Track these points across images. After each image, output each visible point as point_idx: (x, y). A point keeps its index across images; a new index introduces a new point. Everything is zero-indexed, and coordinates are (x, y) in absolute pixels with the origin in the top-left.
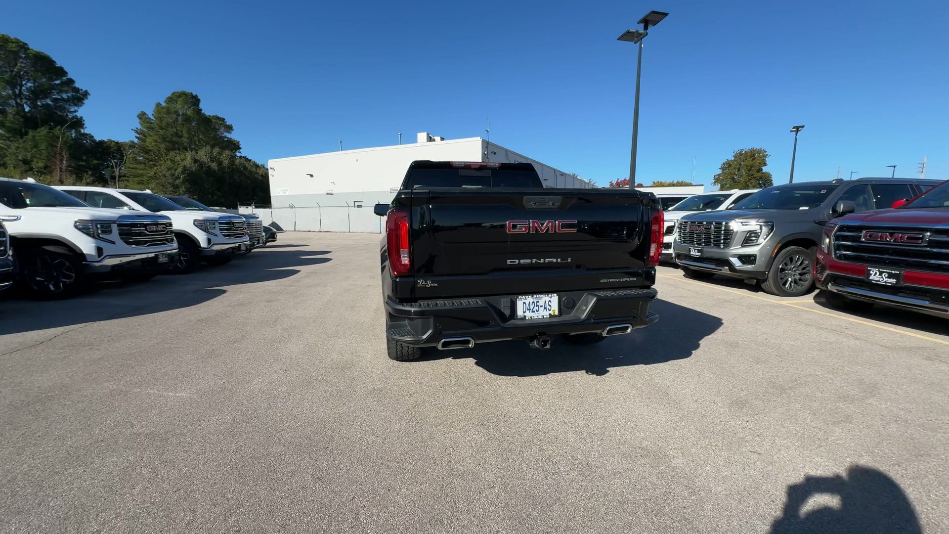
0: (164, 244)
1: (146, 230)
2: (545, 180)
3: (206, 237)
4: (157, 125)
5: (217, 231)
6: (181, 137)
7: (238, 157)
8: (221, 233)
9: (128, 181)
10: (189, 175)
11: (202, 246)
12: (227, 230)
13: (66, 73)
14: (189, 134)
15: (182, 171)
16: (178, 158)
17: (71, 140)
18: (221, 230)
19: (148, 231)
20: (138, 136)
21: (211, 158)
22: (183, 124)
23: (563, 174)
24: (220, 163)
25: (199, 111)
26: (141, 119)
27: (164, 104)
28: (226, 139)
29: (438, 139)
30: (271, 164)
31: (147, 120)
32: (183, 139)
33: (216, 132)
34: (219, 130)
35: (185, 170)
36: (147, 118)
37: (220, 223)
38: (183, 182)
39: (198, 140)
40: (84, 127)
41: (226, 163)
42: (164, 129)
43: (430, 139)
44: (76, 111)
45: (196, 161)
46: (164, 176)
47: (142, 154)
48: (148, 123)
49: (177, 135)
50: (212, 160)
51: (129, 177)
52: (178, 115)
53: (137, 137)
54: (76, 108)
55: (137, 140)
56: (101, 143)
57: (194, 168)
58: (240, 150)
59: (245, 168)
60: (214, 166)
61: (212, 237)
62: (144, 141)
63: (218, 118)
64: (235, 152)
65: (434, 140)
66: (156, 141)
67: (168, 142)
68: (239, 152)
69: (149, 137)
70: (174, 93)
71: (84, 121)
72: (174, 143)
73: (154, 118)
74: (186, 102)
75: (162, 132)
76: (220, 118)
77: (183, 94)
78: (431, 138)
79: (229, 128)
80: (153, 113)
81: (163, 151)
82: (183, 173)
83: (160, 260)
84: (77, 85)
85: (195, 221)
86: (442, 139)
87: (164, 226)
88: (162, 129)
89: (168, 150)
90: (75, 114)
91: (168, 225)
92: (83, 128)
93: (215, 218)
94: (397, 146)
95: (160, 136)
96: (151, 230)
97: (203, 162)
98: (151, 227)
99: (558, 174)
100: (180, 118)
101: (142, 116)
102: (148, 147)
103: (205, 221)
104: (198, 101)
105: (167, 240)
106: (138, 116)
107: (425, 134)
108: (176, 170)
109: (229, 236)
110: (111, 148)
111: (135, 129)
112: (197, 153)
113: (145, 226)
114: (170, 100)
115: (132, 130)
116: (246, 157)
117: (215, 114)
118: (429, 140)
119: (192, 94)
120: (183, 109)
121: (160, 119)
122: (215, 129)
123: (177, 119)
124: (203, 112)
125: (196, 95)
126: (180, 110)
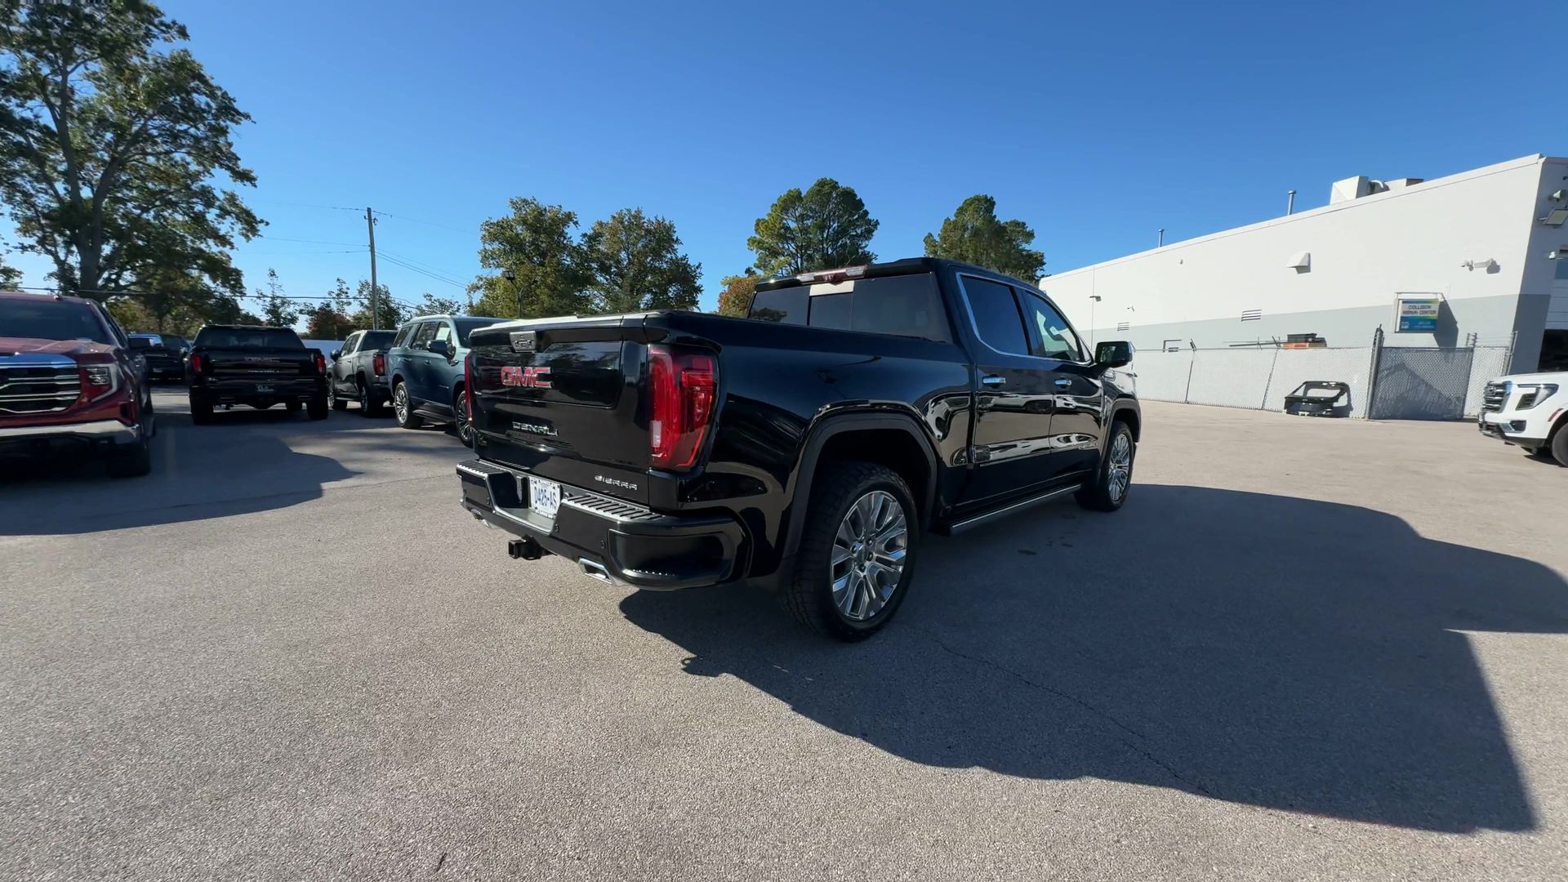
22: (969, 241)
25: (991, 220)
26: (926, 243)
27: (953, 218)
28: (1025, 253)
31: (933, 243)
33: (1011, 244)
34: (1017, 240)
44: (866, 247)
48: (933, 246)
52: (966, 230)
54: (867, 242)
58: (1044, 267)
63: (1017, 224)
64: (1036, 270)
68: (1041, 270)
70: (966, 201)
73: (940, 238)
74: (978, 210)
76: (1019, 223)
77: (977, 199)
79: (1030, 236)
80: (940, 233)
84: (870, 217)
86: (1410, 182)
100: (967, 234)
101: (929, 239)
104: (993, 204)
114: (961, 211)
117: (1013, 219)
119: (986, 197)
120: (974, 221)
121: (944, 239)
122: (1010, 241)
123: (963, 235)
124: (996, 220)
125: (992, 198)
126: (969, 223)
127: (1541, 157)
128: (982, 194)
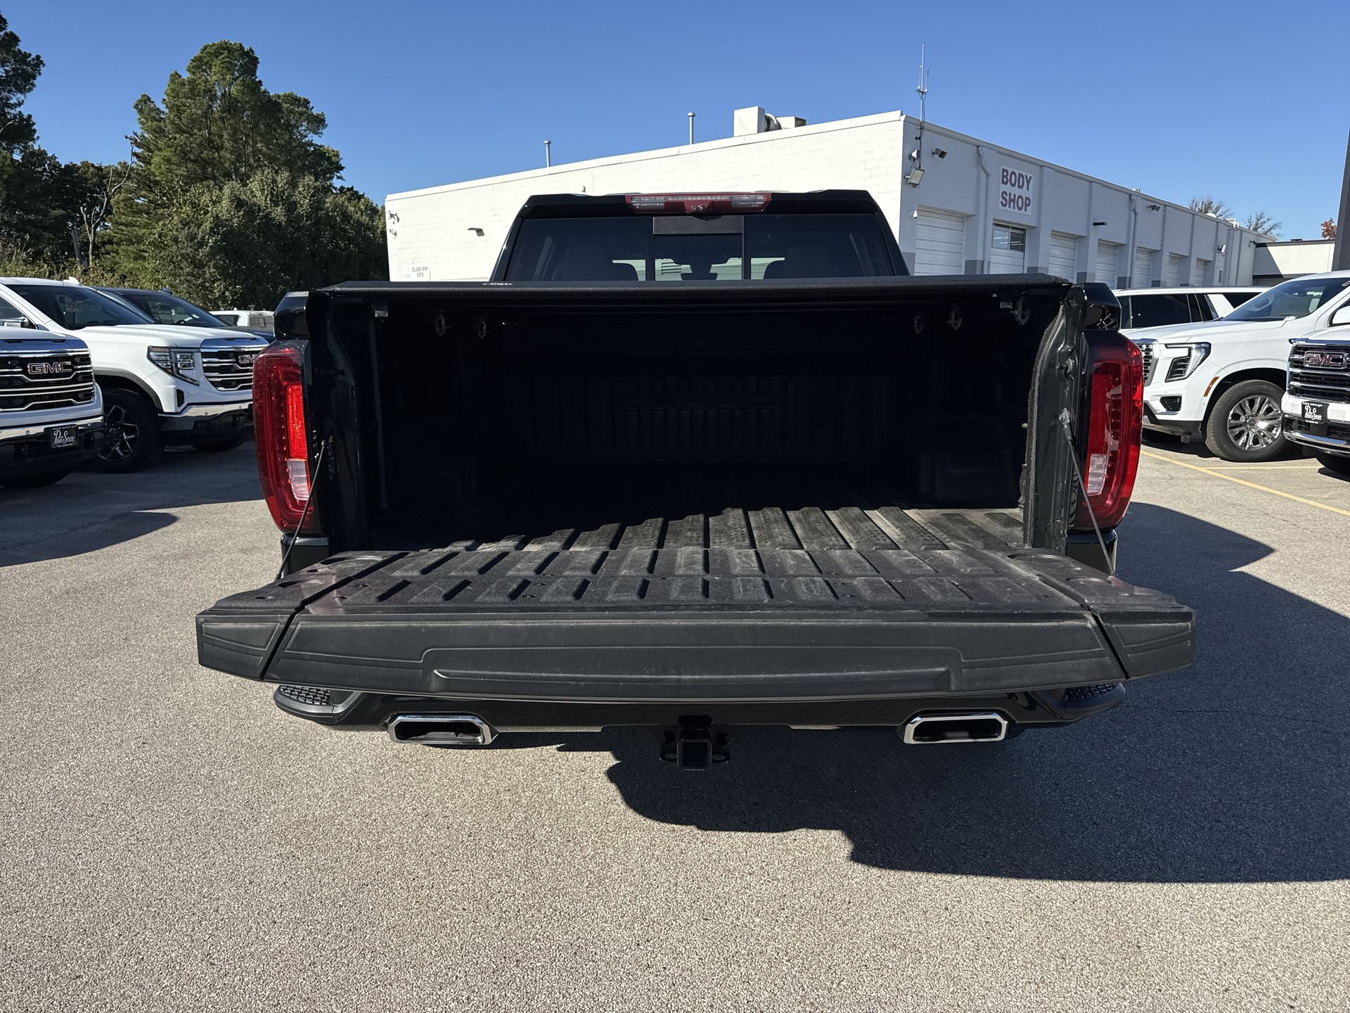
0: (70, 404)
1: (25, 372)
2: (1095, 224)
3: (173, 387)
4: (172, 122)
5: (196, 373)
6: (219, 148)
7: (335, 189)
8: (207, 377)
9: (117, 253)
10: (225, 236)
11: (165, 410)
12: (221, 370)
13: (5, 22)
14: (236, 141)
15: (212, 229)
16: (205, 199)
17: (9, 166)
18: (206, 370)
19: (30, 376)
20: (139, 151)
21: (272, 194)
22: (222, 119)
23: (1154, 206)
24: (291, 207)
25: (254, 87)
26: (141, 111)
27: (186, 75)
28: (312, 149)
29: (788, 122)
30: (393, 204)
31: (153, 114)
32: (222, 153)
33: (291, 133)
34: (298, 128)
35: (217, 226)
36: (152, 110)
37: (205, 355)
38: (212, 255)
39: (254, 154)
40: (35, 136)
41: (305, 204)
42: (184, 132)
43: (767, 124)
44: (20, 104)
45: (239, 203)
46: (176, 240)
47: (143, 192)
48: (154, 119)
49: (210, 144)
50: (276, 199)
51: (118, 244)
52: (213, 98)
53: (135, 154)
54: (21, 97)
55: (135, 159)
56: (71, 169)
57: (235, 220)
58: (342, 173)
59: (346, 217)
60: (278, 213)
61: (185, 387)
62: (147, 162)
63: (295, 100)
64: (331, 178)
65: (779, 127)
66: (168, 161)
67: (194, 161)
68: (339, 178)
69: (156, 152)
70: (205, 48)
71: (34, 124)
72: (204, 163)
73: (167, 107)
74: (229, 68)
75: (180, 139)
76: (299, 100)
77: (225, 47)
78: (768, 120)
79: (318, 122)
80: (165, 97)
81: (178, 183)
82: (213, 232)
83: (57, 441)
84: (23, 47)
85: (150, 349)
86: (800, 122)
87: (69, 363)
88: (182, 132)
89: (190, 180)
90: (18, 109)
91: (77, 360)
92: (33, 140)
93: (196, 344)
94: (683, 149)
95: (176, 149)
96: (34, 373)
97: (255, 204)
98: (34, 365)
99: (1140, 205)
100: (216, 106)
101: (144, 105)
102: (155, 176)
103: (172, 349)
104: (255, 61)
105: (75, 395)
106: (136, 107)
107: (754, 111)
108: (199, 226)
109: (226, 384)
110: (87, 180)
111: (132, 135)
112: (245, 185)
113: (23, 363)
114: (199, 64)
115: (127, 137)
116: (352, 189)
117: (288, 92)
118: (765, 125)
119: (241, 47)
120: (223, 84)
121: (177, 109)
122: (289, 127)
123: (210, 107)
124: (263, 88)
125: (251, 50)
126: (216, 88)
127: (902, 115)
128: (233, 40)
